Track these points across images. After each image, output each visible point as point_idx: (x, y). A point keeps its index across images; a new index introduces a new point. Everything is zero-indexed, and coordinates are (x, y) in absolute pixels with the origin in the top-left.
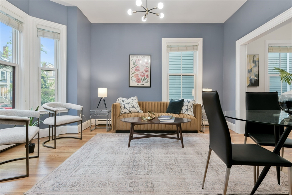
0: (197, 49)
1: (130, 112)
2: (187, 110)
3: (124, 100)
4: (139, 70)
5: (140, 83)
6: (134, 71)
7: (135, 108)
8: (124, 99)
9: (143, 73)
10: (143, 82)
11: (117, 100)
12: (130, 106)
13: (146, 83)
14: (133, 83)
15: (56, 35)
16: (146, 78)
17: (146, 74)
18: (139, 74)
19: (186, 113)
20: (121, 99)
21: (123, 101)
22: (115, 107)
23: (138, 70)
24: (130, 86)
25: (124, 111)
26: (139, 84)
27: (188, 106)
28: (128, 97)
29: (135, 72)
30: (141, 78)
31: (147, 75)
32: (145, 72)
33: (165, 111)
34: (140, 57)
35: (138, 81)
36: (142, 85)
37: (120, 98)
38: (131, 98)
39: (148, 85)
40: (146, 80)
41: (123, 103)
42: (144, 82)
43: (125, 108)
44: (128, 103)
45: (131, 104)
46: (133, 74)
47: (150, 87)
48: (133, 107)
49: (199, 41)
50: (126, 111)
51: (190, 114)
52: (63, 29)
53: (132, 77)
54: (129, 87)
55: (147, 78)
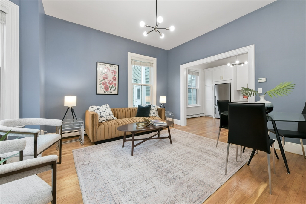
0: (153, 66)
1: (107, 120)
2: (154, 113)
4: (108, 78)
5: (109, 91)
6: (102, 78)
7: (111, 115)
8: (98, 107)
9: (111, 81)
10: (111, 89)
11: (89, 108)
12: (107, 114)
13: (114, 90)
14: (101, 91)
16: (114, 86)
17: (114, 82)
18: (107, 82)
19: (154, 115)
20: (95, 107)
21: (98, 109)
23: (106, 78)
24: (98, 93)
25: (100, 120)
26: (107, 91)
27: (154, 110)
28: (101, 106)
29: (104, 80)
30: (110, 86)
31: (115, 84)
32: (113, 81)
33: (134, 115)
34: (108, 66)
35: (106, 88)
36: (110, 92)
37: (93, 106)
39: (116, 92)
40: (114, 88)
41: (98, 112)
42: (112, 89)
43: (101, 116)
44: (104, 111)
45: (107, 112)
46: (101, 81)
47: (118, 94)
48: (110, 115)
49: (154, 60)
50: (103, 119)
51: (157, 116)
53: (100, 85)
54: (97, 94)
55: (115, 87)
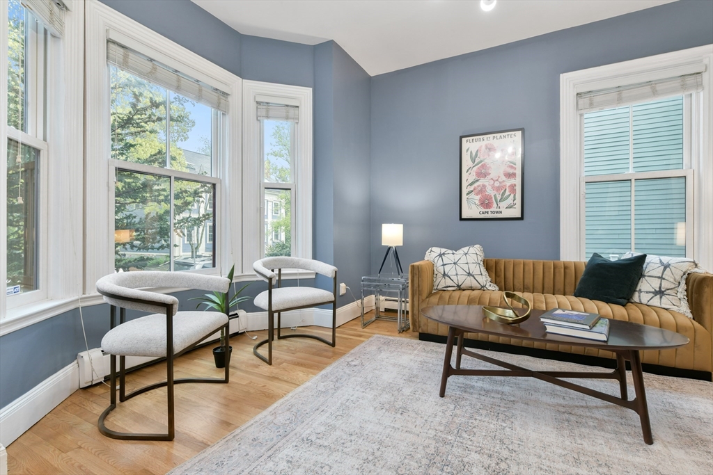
1: (458, 286)
2: (660, 293)
3: (444, 254)
4: (489, 174)
5: (492, 210)
6: (474, 177)
7: (473, 276)
8: (443, 250)
9: (500, 180)
10: (501, 204)
11: (427, 252)
12: (460, 271)
13: (510, 207)
14: (471, 209)
15: (292, 111)
16: (507, 193)
17: (509, 182)
18: (486, 184)
19: (656, 301)
20: (437, 250)
21: (441, 255)
22: (417, 272)
23: (485, 175)
24: (463, 217)
25: (442, 283)
26: (487, 210)
27: (661, 278)
28: (455, 248)
29: (477, 181)
30: (495, 196)
31: (513, 187)
32: (504, 178)
33: (570, 288)
34: (492, 138)
35: (486, 203)
36: (497, 212)
37: (434, 249)
38: (463, 249)
39: (516, 213)
40: (510, 201)
41: (440, 262)
42: (503, 205)
43: (444, 275)
44: (455, 263)
45: (461, 265)
46: (471, 185)
47: (522, 218)
48: (469, 274)
50: (449, 282)
51: (675, 308)
52: (303, 96)
53: (468, 194)
54: (461, 219)
55: (512, 195)
